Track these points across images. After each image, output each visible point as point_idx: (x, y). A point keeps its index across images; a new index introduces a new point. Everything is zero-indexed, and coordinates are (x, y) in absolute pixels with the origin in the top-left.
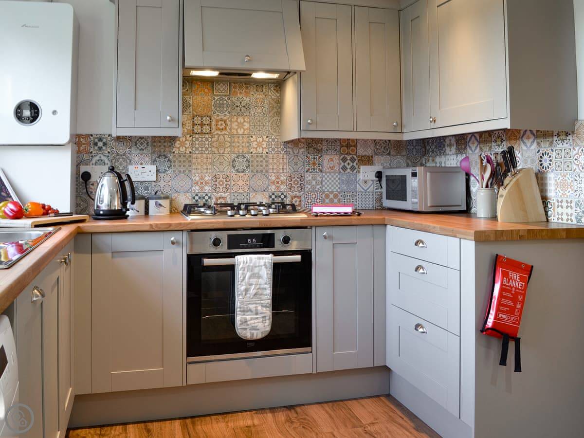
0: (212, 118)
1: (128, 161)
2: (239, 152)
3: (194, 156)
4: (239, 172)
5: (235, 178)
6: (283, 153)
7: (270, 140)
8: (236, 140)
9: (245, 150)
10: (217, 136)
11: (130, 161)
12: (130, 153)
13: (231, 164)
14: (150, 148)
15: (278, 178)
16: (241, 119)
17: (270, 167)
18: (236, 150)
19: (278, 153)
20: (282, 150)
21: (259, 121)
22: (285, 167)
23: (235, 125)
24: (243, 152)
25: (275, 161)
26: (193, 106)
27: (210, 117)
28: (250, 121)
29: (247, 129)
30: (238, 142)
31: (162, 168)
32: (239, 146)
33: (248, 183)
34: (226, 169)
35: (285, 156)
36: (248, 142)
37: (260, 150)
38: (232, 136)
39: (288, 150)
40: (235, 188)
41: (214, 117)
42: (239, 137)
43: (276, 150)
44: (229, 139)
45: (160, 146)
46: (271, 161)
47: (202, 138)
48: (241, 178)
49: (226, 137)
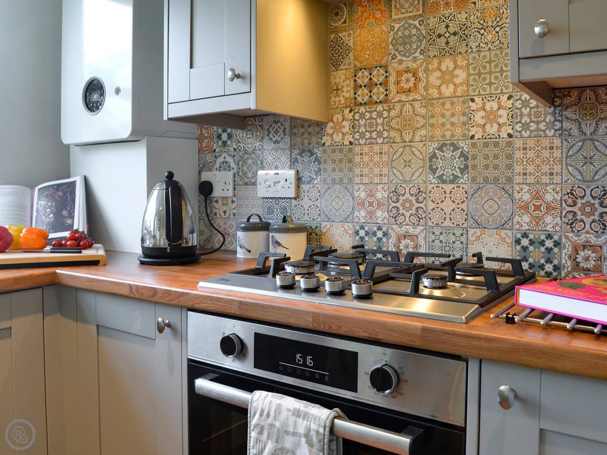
0: (390, 69)
1: (259, 162)
2: (443, 136)
3: (357, 149)
4: (444, 182)
5: (437, 194)
6: (550, 133)
7: (518, 104)
8: (438, 110)
9: (458, 131)
10: (398, 106)
11: (262, 163)
12: (262, 149)
13: (428, 164)
14: (287, 139)
15: (538, 196)
16: (448, 63)
17: (518, 169)
18: (438, 132)
19: (538, 135)
20: (550, 126)
21: (490, 62)
22: (557, 168)
23: (434, 78)
24: (453, 135)
25: (531, 154)
26: (355, 50)
27: (386, 68)
28: (468, 65)
29: (461, 84)
30: (443, 116)
31: (305, 175)
32: (443, 125)
33: (464, 206)
34: (417, 174)
35: (557, 142)
36: (464, 114)
37: (492, 129)
38: (428, 101)
39: (566, 125)
40: (436, 218)
41: (394, 67)
42: (443, 104)
43: (533, 126)
44: (423, 111)
45: (303, 134)
46: (518, 155)
47: (371, 112)
48: (448, 195)
49: (417, 105)
